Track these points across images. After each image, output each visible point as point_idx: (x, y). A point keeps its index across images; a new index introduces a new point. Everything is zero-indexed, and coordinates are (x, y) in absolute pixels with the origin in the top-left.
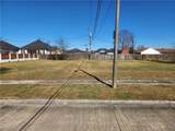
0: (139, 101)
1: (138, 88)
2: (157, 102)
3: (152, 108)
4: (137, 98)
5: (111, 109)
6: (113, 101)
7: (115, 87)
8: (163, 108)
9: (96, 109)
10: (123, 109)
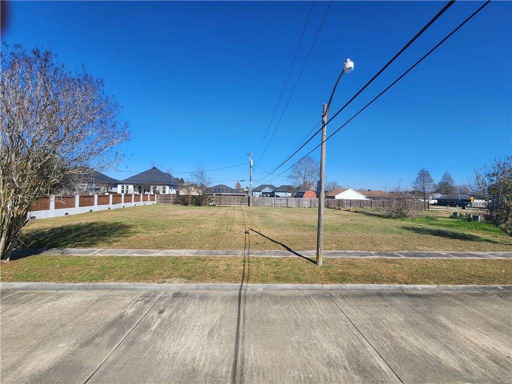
0: (359, 286)
1: (352, 264)
2: (384, 286)
3: (380, 294)
4: (357, 279)
5: (328, 297)
6: (326, 286)
7: (321, 263)
8: (395, 295)
9: (307, 297)
10: (343, 297)
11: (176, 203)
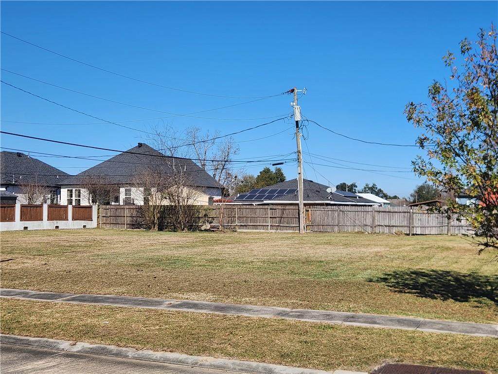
11: (135, 225)
